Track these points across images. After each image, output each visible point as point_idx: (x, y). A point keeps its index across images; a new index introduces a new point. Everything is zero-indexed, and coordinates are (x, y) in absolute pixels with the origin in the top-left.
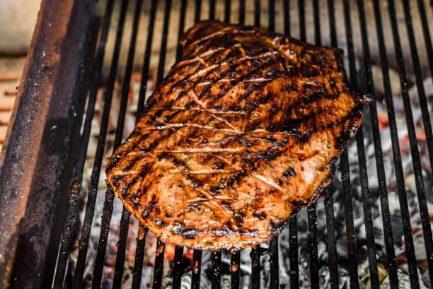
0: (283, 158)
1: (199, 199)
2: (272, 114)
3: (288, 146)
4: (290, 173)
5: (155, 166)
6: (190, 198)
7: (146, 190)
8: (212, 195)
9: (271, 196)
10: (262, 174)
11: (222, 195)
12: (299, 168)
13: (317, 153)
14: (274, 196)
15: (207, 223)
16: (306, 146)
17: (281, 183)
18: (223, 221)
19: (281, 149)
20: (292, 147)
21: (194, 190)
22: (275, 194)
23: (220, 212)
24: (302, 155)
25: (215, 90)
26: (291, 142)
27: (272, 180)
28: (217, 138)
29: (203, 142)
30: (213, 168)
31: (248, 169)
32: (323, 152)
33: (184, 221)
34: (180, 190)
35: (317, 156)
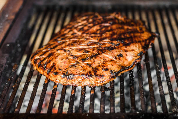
0: (117, 50)
1: (76, 63)
2: (112, 35)
3: (119, 46)
4: (120, 56)
5: (55, 53)
6: (71, 63)
7: (50, 61)
8: (82, 62)
9: (111, 62)
10: (107, 54)
11: (87, 61)
12: (125, 54)
13: (133, 50)
14: (113, 62)
15: (79, 72)
16: (128, 47)
17: (116, 58)
18: (87, 71)
19: (116, 47)
20: (121, 47)
21: (73, 60)
22: (113, 61)
23: (86, 68)
24: (126, 50)
25: (86, 28)
26: (121, 45)
27: (111, 56)
28: (85, 43)
29: (79, 44)
30: (83, 53)
31: (100, 53)
32: (136, 51)
33: (68, 71)
34: (67, 60)
35: (133, 51)
